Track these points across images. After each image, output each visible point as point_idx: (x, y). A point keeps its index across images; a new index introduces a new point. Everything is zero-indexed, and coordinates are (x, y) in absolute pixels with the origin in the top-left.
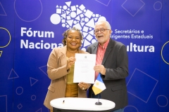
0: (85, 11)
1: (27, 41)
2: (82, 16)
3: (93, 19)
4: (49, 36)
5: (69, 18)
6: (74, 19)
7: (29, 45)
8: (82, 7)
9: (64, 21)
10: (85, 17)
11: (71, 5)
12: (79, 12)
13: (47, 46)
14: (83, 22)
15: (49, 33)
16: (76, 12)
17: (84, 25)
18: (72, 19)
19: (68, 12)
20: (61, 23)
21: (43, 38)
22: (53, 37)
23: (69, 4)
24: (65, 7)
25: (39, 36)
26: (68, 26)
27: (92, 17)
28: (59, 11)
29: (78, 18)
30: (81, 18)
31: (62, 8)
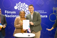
0: (25, 5)
1: (7, 15)
2: (24, 6)
3: (28, 7)
4: (14, 13)
5: (20, 7)
6: (22, 7)
7: (8, 16)
8: (24, 4)
9: (19, 8)
10: (25, 7)
11: (21, 3)
12: (23, 5)
13: (13, 16)
14: (25, 8)
15: (14, 12)
16: (22, 5)
17: (25, 9)
18: (21, 7)
19: (20, 5)
20: (18, 9)
21: (12, 14)
22: (15, 13)
23: (20, 3)
24: (19, 4)
25: (11, 13)
26: (20, 10)
27: (27, 7)
28: (17, 5)
29: (23, 7)
30: (24, 7)
31: (18, 4)
